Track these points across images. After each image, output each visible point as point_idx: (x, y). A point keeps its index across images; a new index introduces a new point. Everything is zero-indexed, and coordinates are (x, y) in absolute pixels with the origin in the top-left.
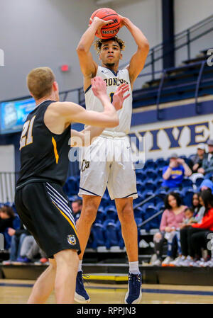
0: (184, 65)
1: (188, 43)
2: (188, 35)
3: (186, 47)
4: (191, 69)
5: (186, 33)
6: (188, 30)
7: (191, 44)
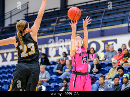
0: (9, 26)
1: (11, 17)
2: (11, 13)
3: (10, 18)
4: (12, 28)
5: (10, 12)
6: (11, 11)
7: (12, 17)
